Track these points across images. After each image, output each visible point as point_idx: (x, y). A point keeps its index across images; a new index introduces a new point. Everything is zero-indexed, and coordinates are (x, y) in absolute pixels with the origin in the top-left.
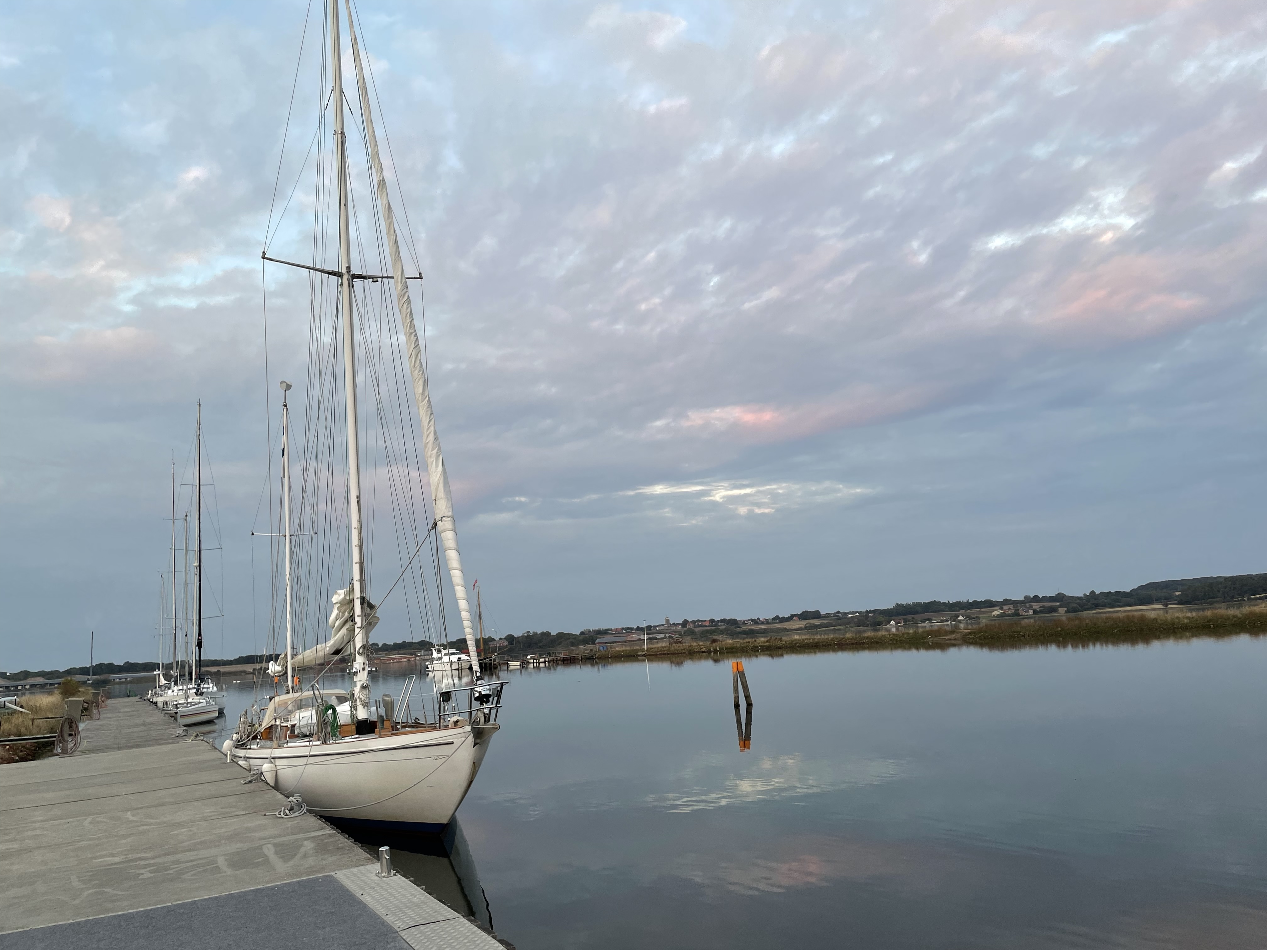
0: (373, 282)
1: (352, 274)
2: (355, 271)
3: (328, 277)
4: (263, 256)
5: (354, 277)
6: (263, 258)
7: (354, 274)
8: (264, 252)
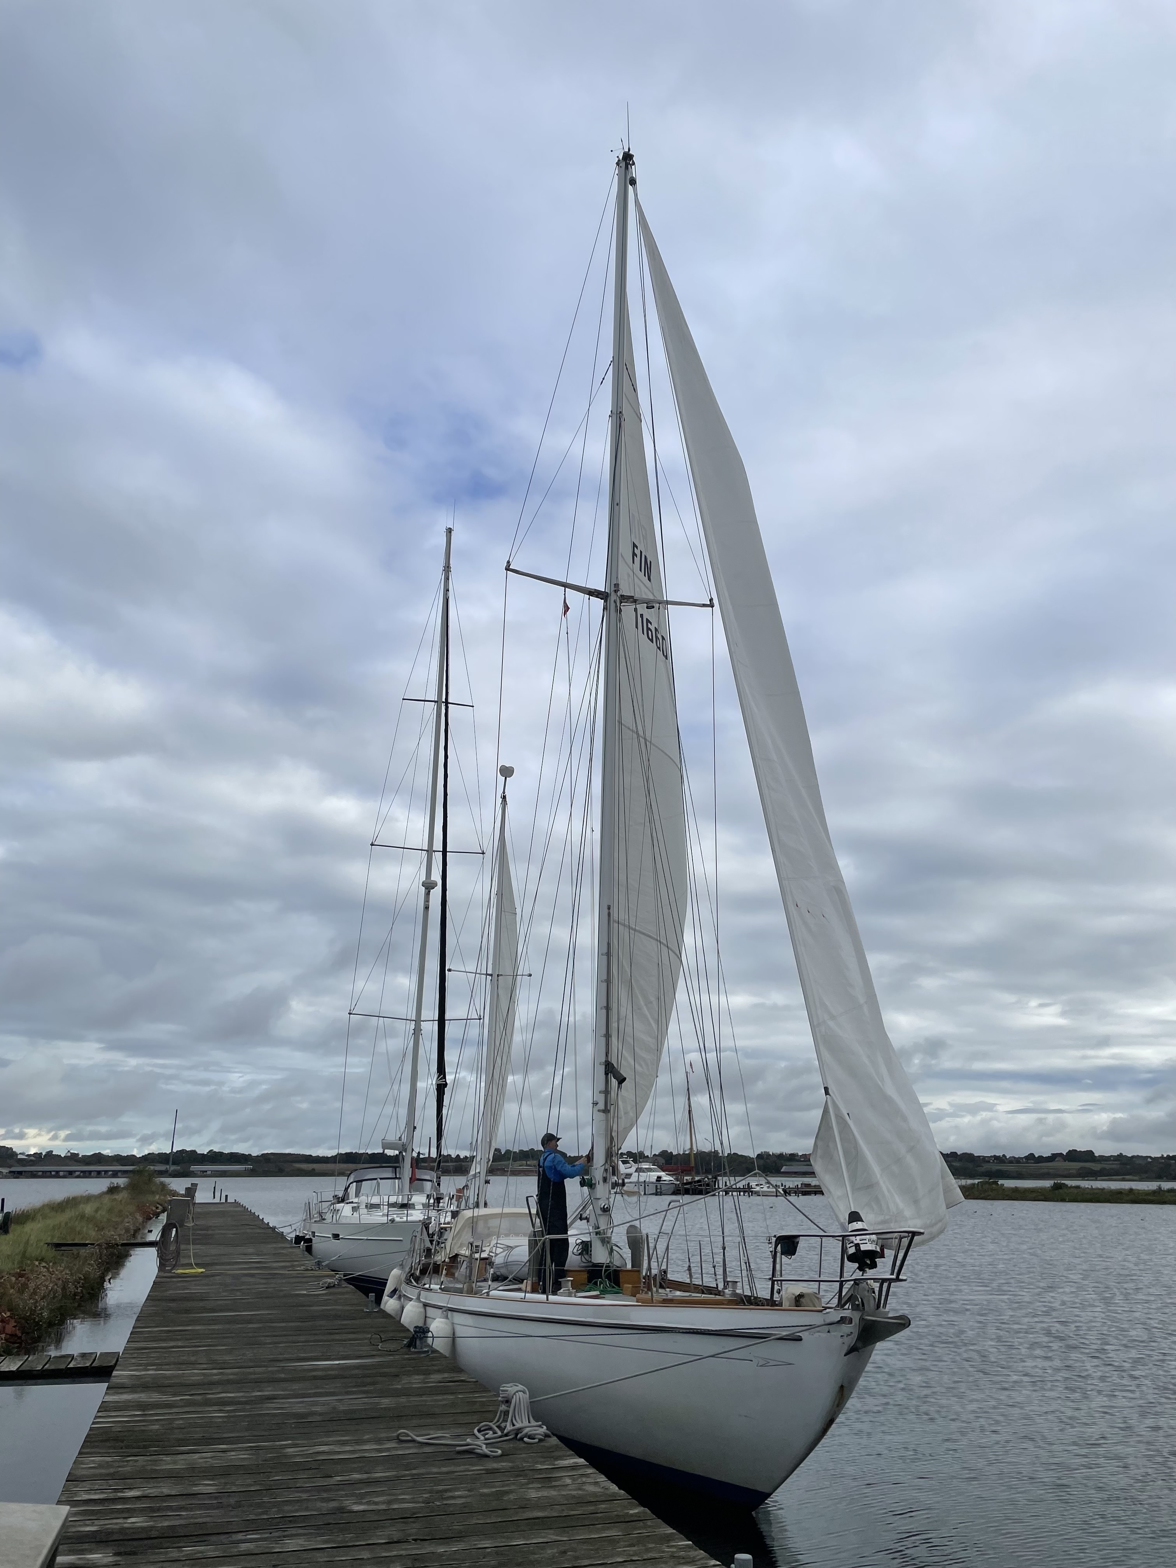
0: (647, 608)
1: (621, 595)
2: (625, 591)
3: (589, 599)
4: (507, 567)
5: (624, 598)
6: (508, 569)
7: (623, 595)
8: (508, 562)
